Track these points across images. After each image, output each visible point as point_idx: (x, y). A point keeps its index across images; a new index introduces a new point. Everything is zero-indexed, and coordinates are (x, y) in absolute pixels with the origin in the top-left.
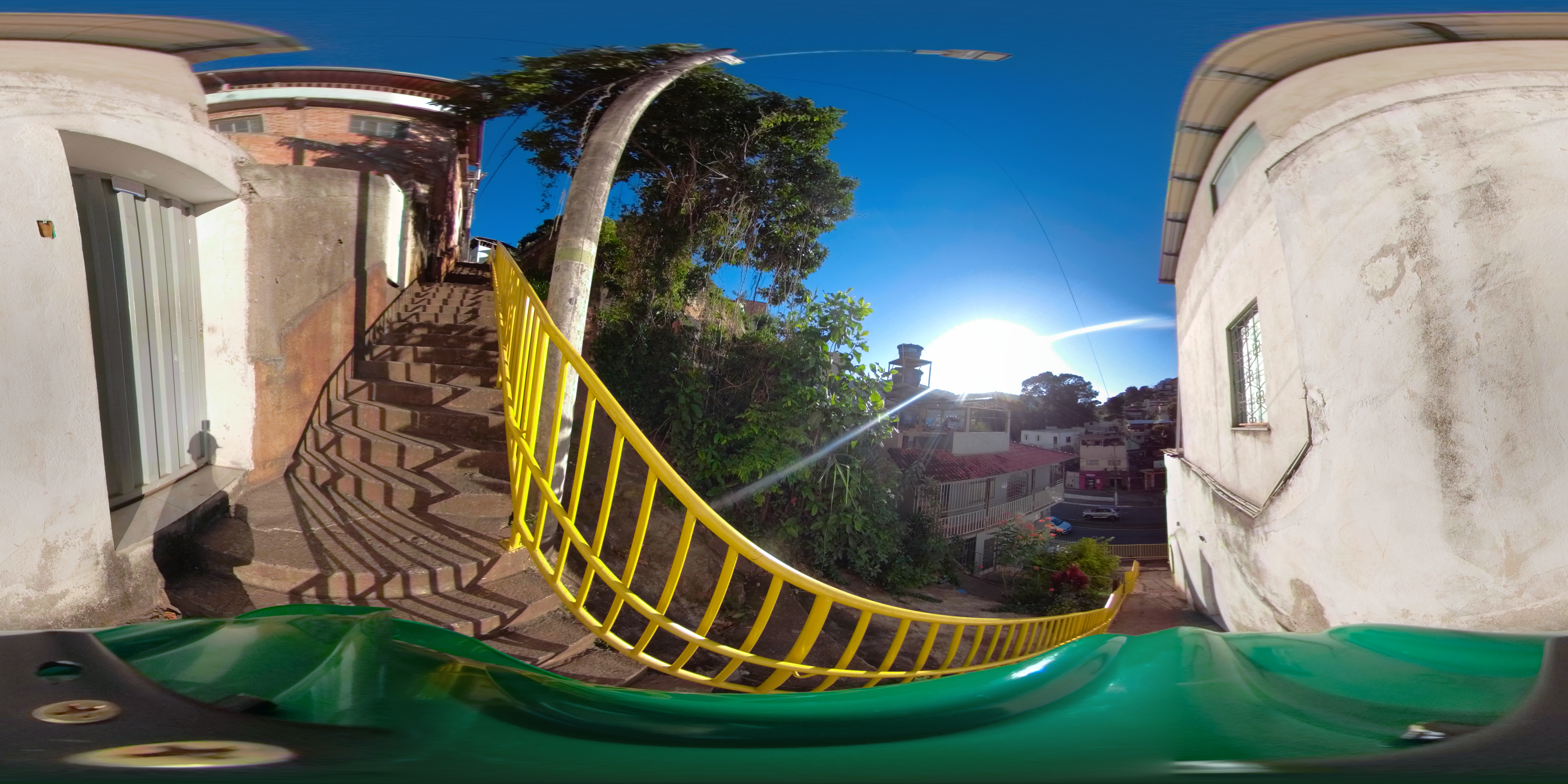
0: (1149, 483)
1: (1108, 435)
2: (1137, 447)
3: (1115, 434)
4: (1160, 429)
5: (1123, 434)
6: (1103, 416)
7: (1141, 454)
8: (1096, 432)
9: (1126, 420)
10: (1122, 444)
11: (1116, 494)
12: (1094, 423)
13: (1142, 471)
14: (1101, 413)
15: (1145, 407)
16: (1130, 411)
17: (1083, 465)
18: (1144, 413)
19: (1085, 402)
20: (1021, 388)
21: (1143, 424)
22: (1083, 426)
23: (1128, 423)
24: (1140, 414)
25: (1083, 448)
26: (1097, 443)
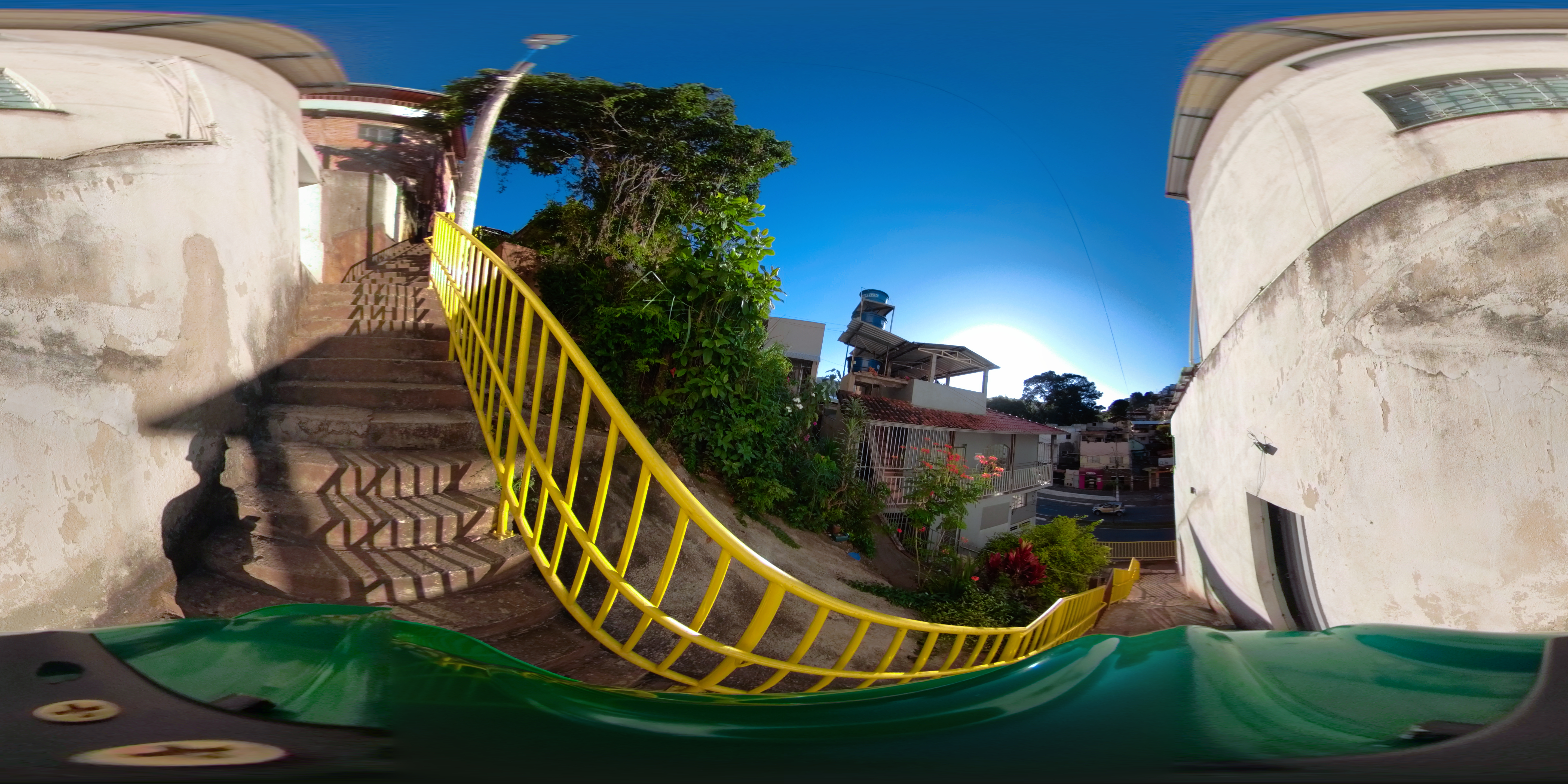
0: (1155, 481)
1: (1111, 433)
2: (1138, 446)
3: (1118, 433)
4: (1165, 430)
5: (1126, 433)
8: (1099, 430)
9: (1130, 422)
10: (1124, 442)
11: (1118, 494)
12: (1098, 423)
13: (1145, 469)
14: (1104, 415)
15: (1146, 410)
16: (1134, 414)
17: (1084, 463)
18: (1149, 416)
19: (1088, 404)
20: (1023, 388)
21: (1147, 425)
22: (1084, 424)
23: (1132, 424)
24: (1144, 416)
25: (1084, 444)
26: (1099, 440)
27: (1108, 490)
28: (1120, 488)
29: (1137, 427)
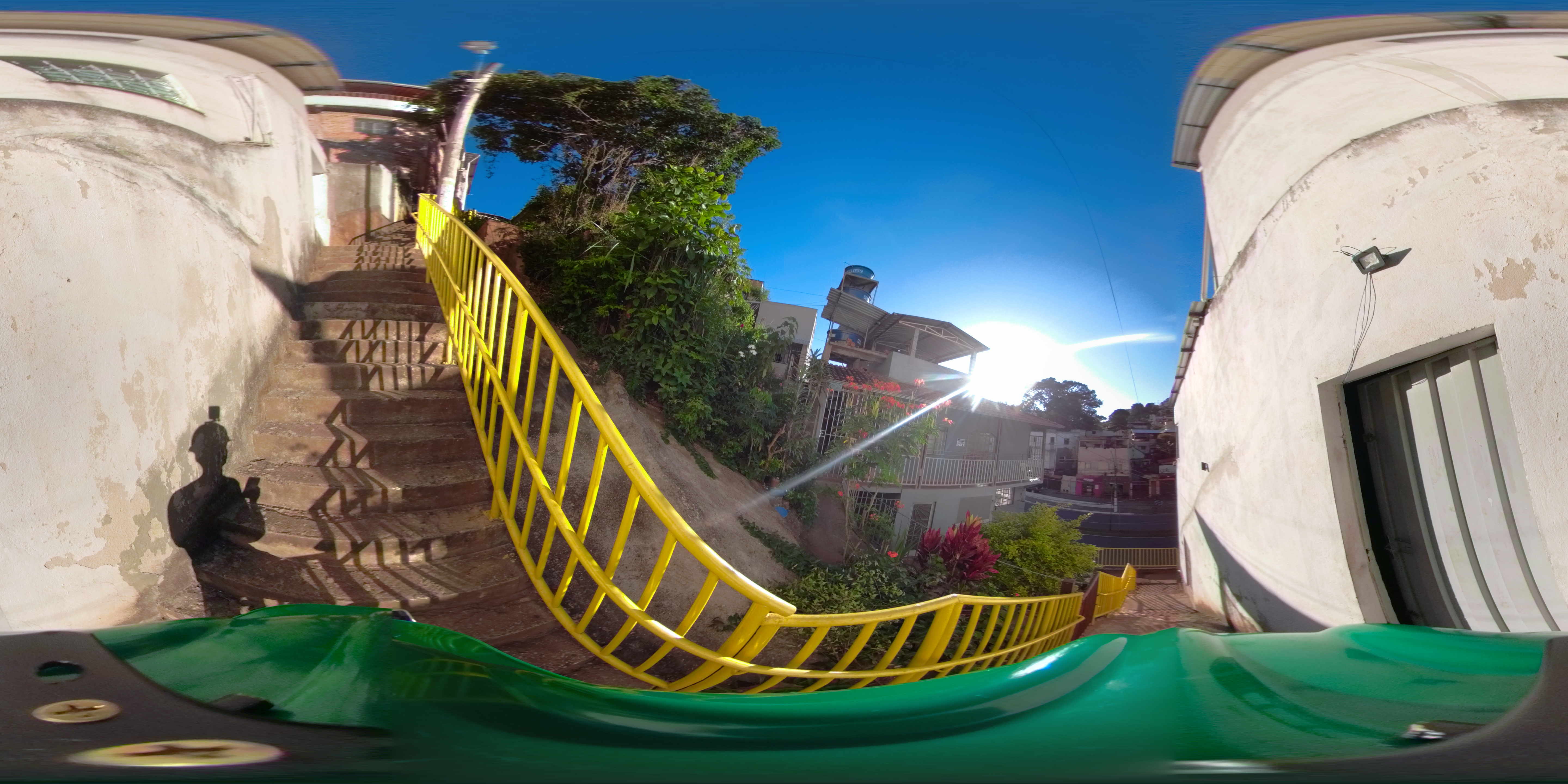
0: (1156, 489)
1: (1110, 440)
2: (1139, 454)
3: (1118, 440)
4: (1163, 439)
5: (1125, 441)
6: (1107, 428)
7: (1145, 463)
8: (1098, 437)
9: (1130, 431)
10: (1124, 449)
11: (1116, 502)
13: (1146, 476)
14: (1104, 424)
15: (1151, 419)
17: (1081, 469)
18: (1150, 426)
19: (1088, 412)
20: (1023, 395)
21: (1148, 434)
23: (1133, 433)
24: (1145, 426)
25: (1082, 450)
26: (1098, 446)
27: (1106, 496)
28: (1118, 496)
29: (1138, 436)
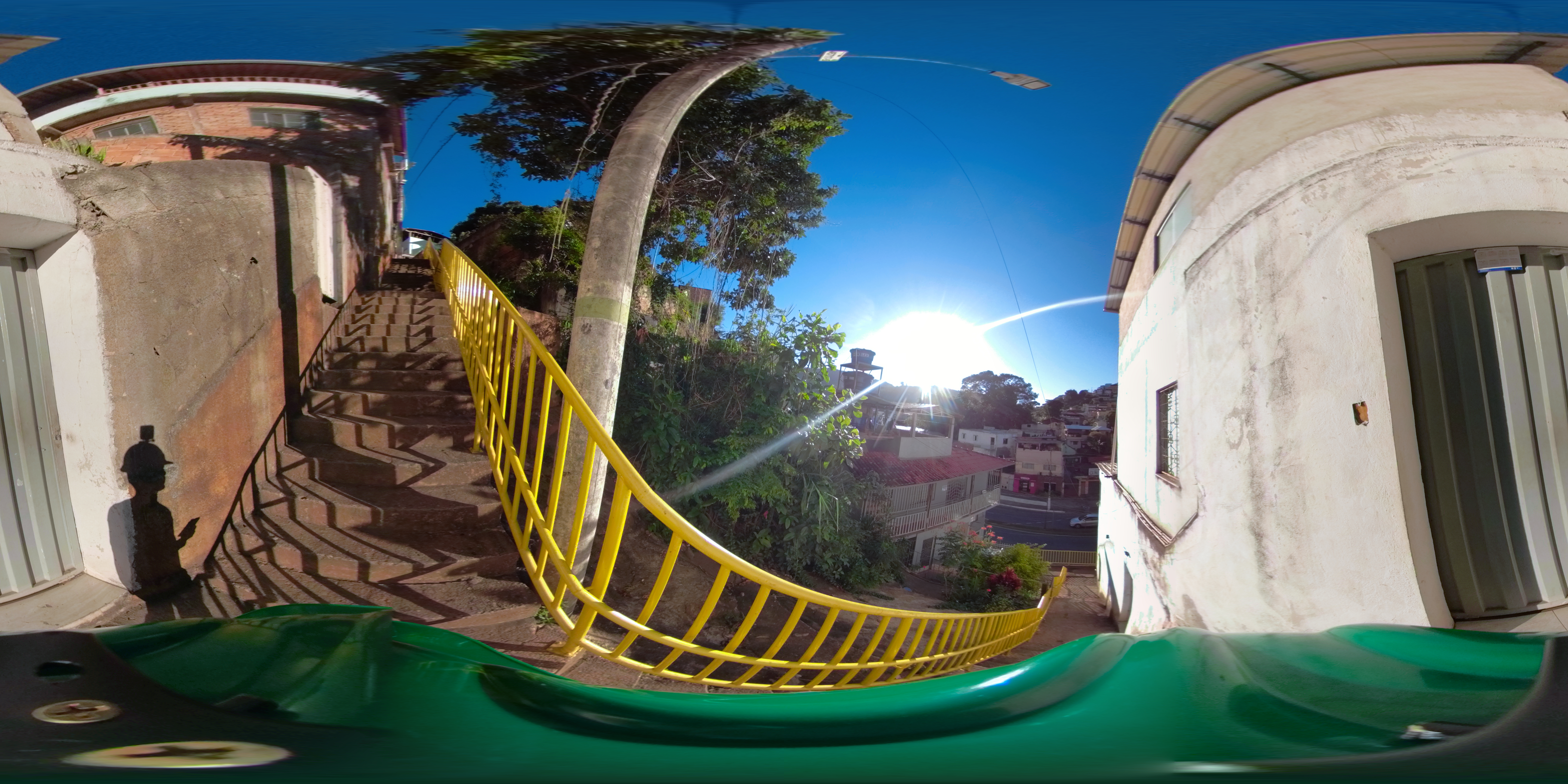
0: (1084, 489)
1: (1045, 439)
2: (1073, 452)
3: (1052, 439)
4: (1097, 437)
5: (1059, 439)
6: (1041, 419)
7: (1077, 460)
8: (1033, 434)
9: (1063, 424)
10: (1058, 449)
11: (1049, 499)
12: (1032, 425)
13: (1077, 477)
14: (1039, 415)
15: (1083, 412)
16: (1068, 415)
17: (1019, 468)
18: (1082, 418)
19: (1024, 404)
20: (961, 385)
21: (1081, 430)
22: (1020, 428)
23: (1066, 428)
24: (1078, 418)
25: (1019, 451)
26: (1033, 447)
27: (1040, 494)
28: (1052, 496)
29: (1070, 432)
